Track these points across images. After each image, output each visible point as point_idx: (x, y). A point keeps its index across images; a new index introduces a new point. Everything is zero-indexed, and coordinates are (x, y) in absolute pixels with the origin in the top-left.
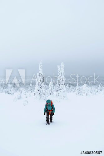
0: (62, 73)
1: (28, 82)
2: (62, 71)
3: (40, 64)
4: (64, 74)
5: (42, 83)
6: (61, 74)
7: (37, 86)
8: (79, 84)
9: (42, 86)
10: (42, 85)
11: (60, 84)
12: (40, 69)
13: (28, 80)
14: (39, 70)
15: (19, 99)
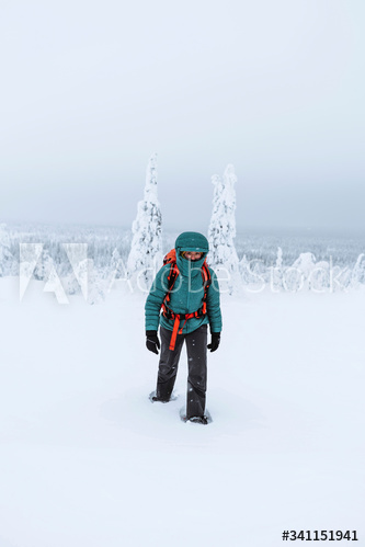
0: (229, 204)
1: (107, 246)
2: (228, 196)
3: (149, 166)
4: (235, 207)
5: (155, 238)
6: (222, 206)
7: (138, 246)
8: (284, 258)
9: (155, 249)
10: (154, 244)
11: (217, 241)
12: (148, 186)
13: (106, 238)
14: (146, 189)
15: (73, 293)
